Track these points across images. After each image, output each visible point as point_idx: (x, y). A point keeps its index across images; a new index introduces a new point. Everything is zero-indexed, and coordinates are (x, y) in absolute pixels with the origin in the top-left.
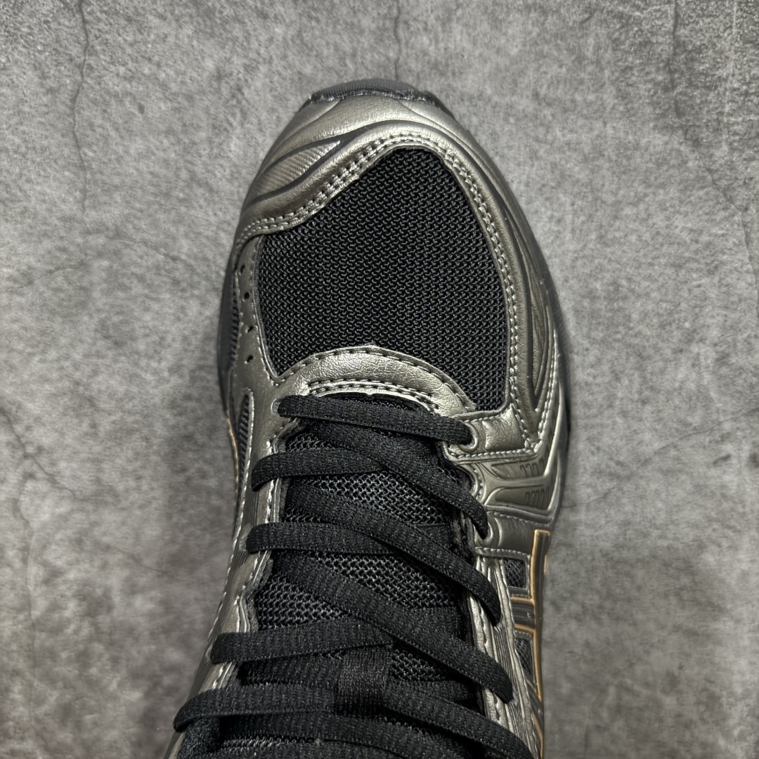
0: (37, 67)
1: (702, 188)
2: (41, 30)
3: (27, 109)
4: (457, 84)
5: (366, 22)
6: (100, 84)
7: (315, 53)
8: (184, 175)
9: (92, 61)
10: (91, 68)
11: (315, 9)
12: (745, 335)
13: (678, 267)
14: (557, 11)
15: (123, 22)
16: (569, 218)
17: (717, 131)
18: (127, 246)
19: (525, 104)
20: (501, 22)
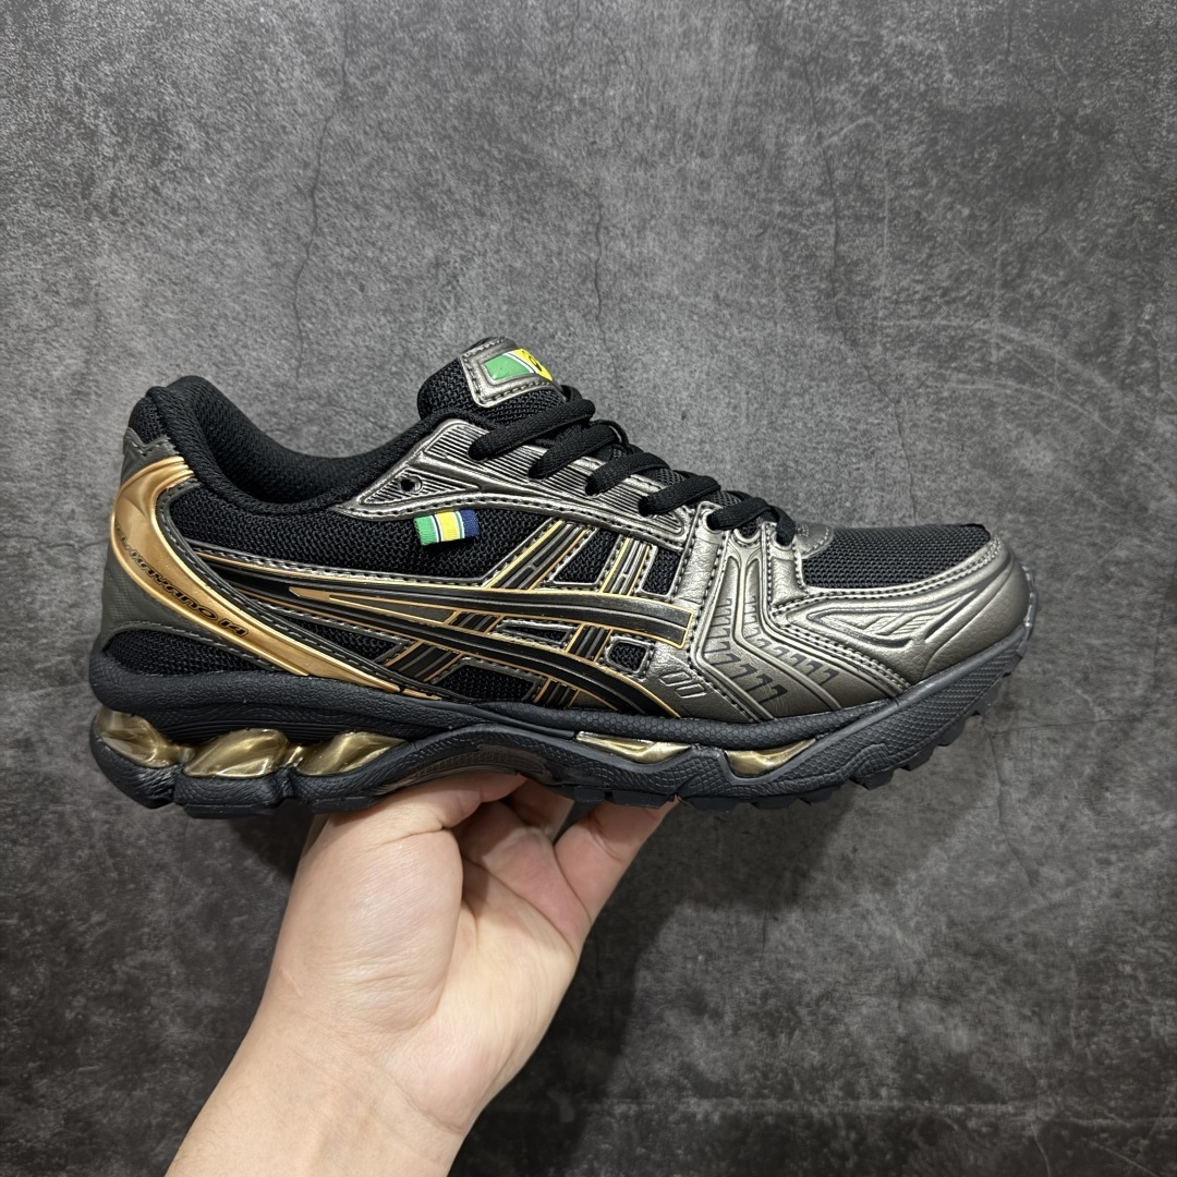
0: (265, 242)
1: (860, 382)
2: (272, 211)
3: (250, 280)
5: (571, 226)
6: (324, 262)
7: (525, 249)
8: (398, 351)
9: (318, 241)
10: (316, 247)
11: (527, 212)
12: (900, 515)
13: (838, 452)
14: (737, 226)
15: (351, 209)
16: (744, 405)
17: (872, 333)
18: (337, 413)
19: (706, 304)
20: (688, 232)
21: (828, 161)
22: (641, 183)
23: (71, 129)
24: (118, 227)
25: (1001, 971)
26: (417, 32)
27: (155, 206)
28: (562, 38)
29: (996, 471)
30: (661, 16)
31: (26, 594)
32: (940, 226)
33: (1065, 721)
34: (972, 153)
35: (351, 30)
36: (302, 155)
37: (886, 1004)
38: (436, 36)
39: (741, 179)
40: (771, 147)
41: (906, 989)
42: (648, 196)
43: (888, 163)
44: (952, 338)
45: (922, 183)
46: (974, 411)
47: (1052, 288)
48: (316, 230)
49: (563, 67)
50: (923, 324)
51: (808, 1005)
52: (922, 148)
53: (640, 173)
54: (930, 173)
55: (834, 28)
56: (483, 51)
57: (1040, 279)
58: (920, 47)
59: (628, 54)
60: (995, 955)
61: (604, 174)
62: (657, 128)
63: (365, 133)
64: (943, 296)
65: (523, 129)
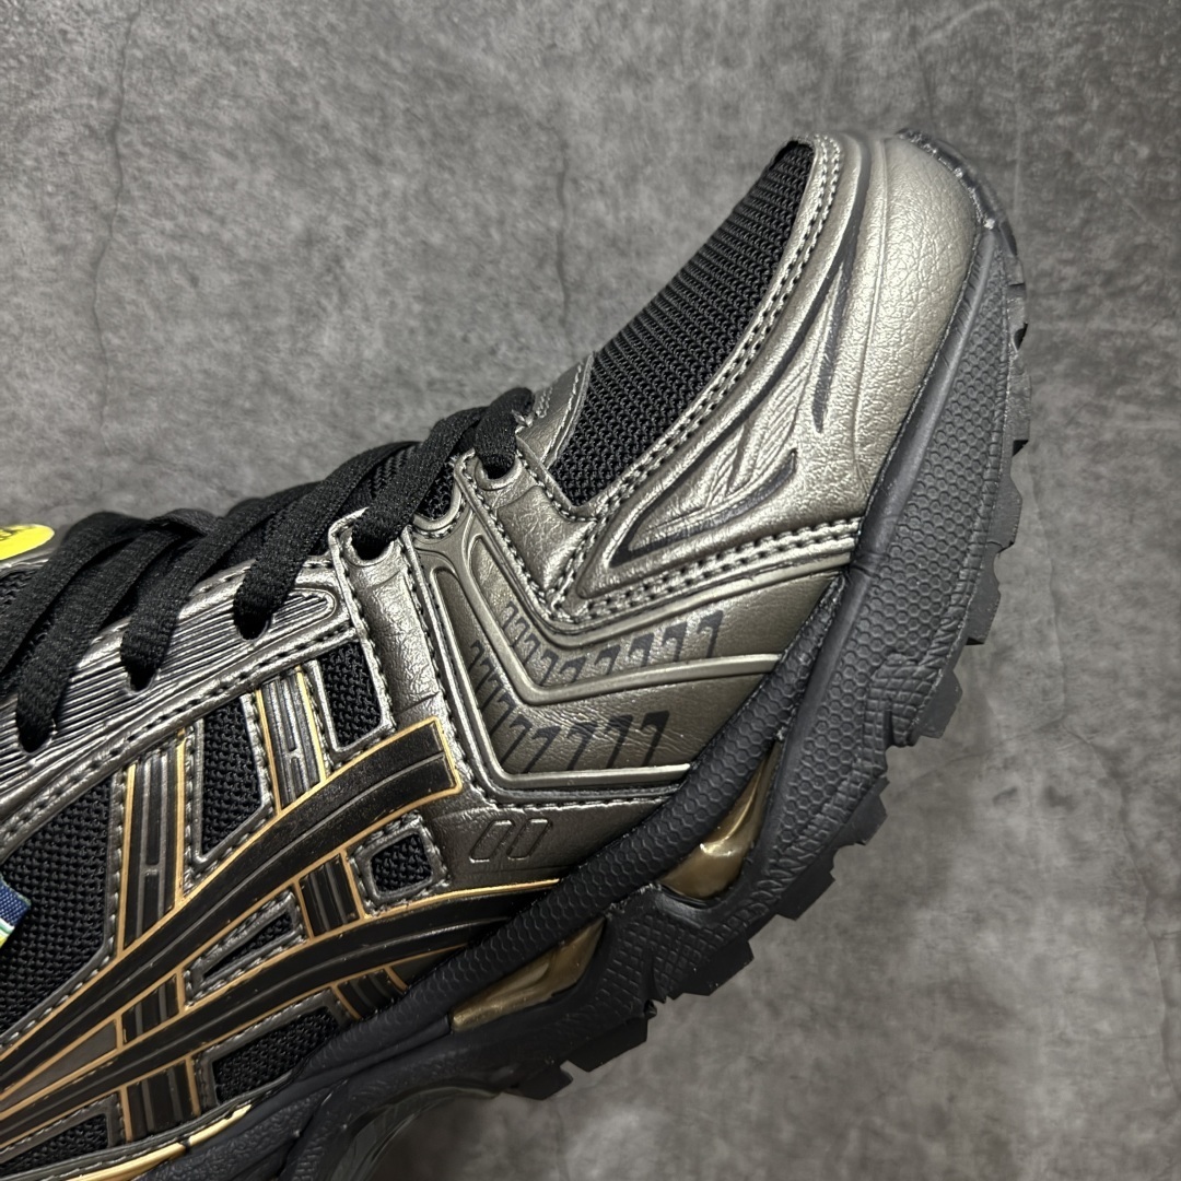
0: (44, 214)
2: (53, 166)
3: (25, 274)
4: (644, 269)
5: (520, 178)
6: (136, 243)
7: (447, 216)
8: (252, 376)
9: (125, 210)
10: (123, 220)
11: (449, 156)
12: (1035, 621)
15: (174, 159)
18: (162, 474)
20: (704, 185)
21: (928, 70)
22: (629, 109)
32: (1103, 175)
34: (1157, 58)
36: (94, 76)
39: (789, 100)
40: (835, 49)
42: (641, 129)
43: (1022, 75)
44: (1118, 351)
46: (1150, 462)
48: (120, 193)
50: (1073, 328)
53: (627, 94)
54: (1088, 90)
61: (570, 94)
62: (652, 20)
63: (191, 38)
64: (1105, 284)
65: (440, 27)
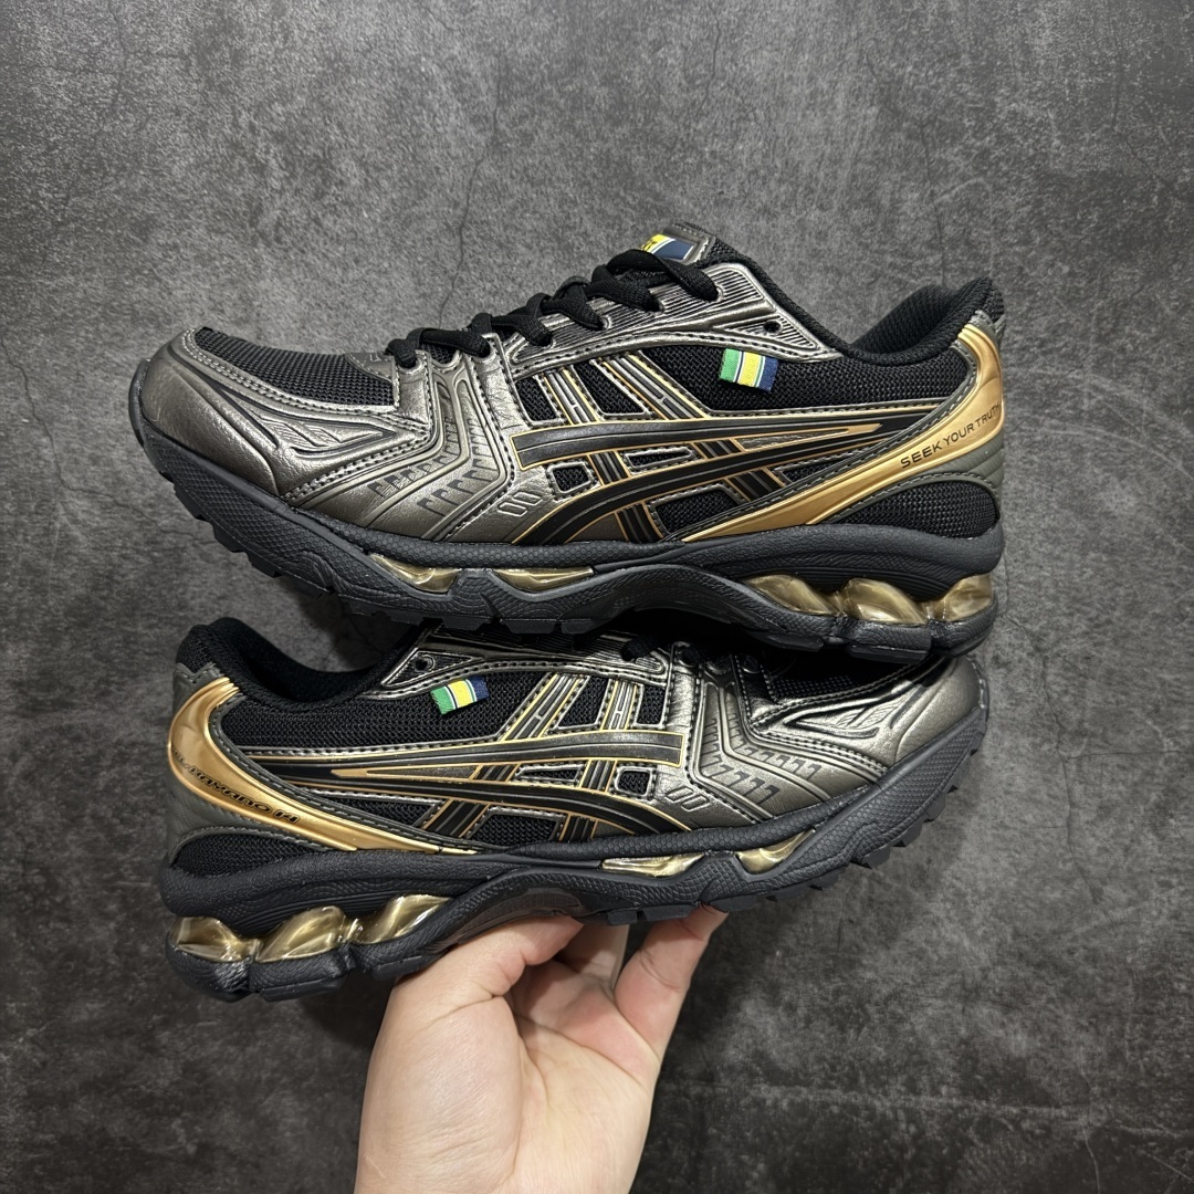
0: (415, 274)
2: (423, 245)
3: (400, 308)
9: (463, 275)
10: (462, 280)
14: (850, 274)
15: (495, 247)
21: (939, 217)
22: (763, 232)
23: (244, 162)
24: (280, 254)
25: (1061, 982)
26: (564, 85)
27: (316, 236)
28: (698, 95)
29: (1083, 512)
30: (790, 78)
31: (179, 586)
32: (1041, 282)
33: (1135, 750)
34: (1075, 215)
35: (505, 80)
36: (453, 195)
37: (951, 1007)
38: (581, 90)
39: (857, 231)
40: (886, 202)
41: (970, 994)
42: (769, 244)
43: (995, 222)
44: (1047, 386)
45: (1026, 241)
46: (1064, 455)
47: (1144, 344)
49: (697, 122)
50: (1020, 372)
51: (877, 1004)
52: (1028, 208)
53: (762, 223)
54: (1034, 232)
55: (951, 94)
56: (623, 105)
57: (1133, 334)
58: (1031, 114)
59: (757, 111)
60: (1056, 967)
61: (729, 222)
62: (780, 181)
63: (512, 177)
64: (1040, 346)
65: (657, 180)
